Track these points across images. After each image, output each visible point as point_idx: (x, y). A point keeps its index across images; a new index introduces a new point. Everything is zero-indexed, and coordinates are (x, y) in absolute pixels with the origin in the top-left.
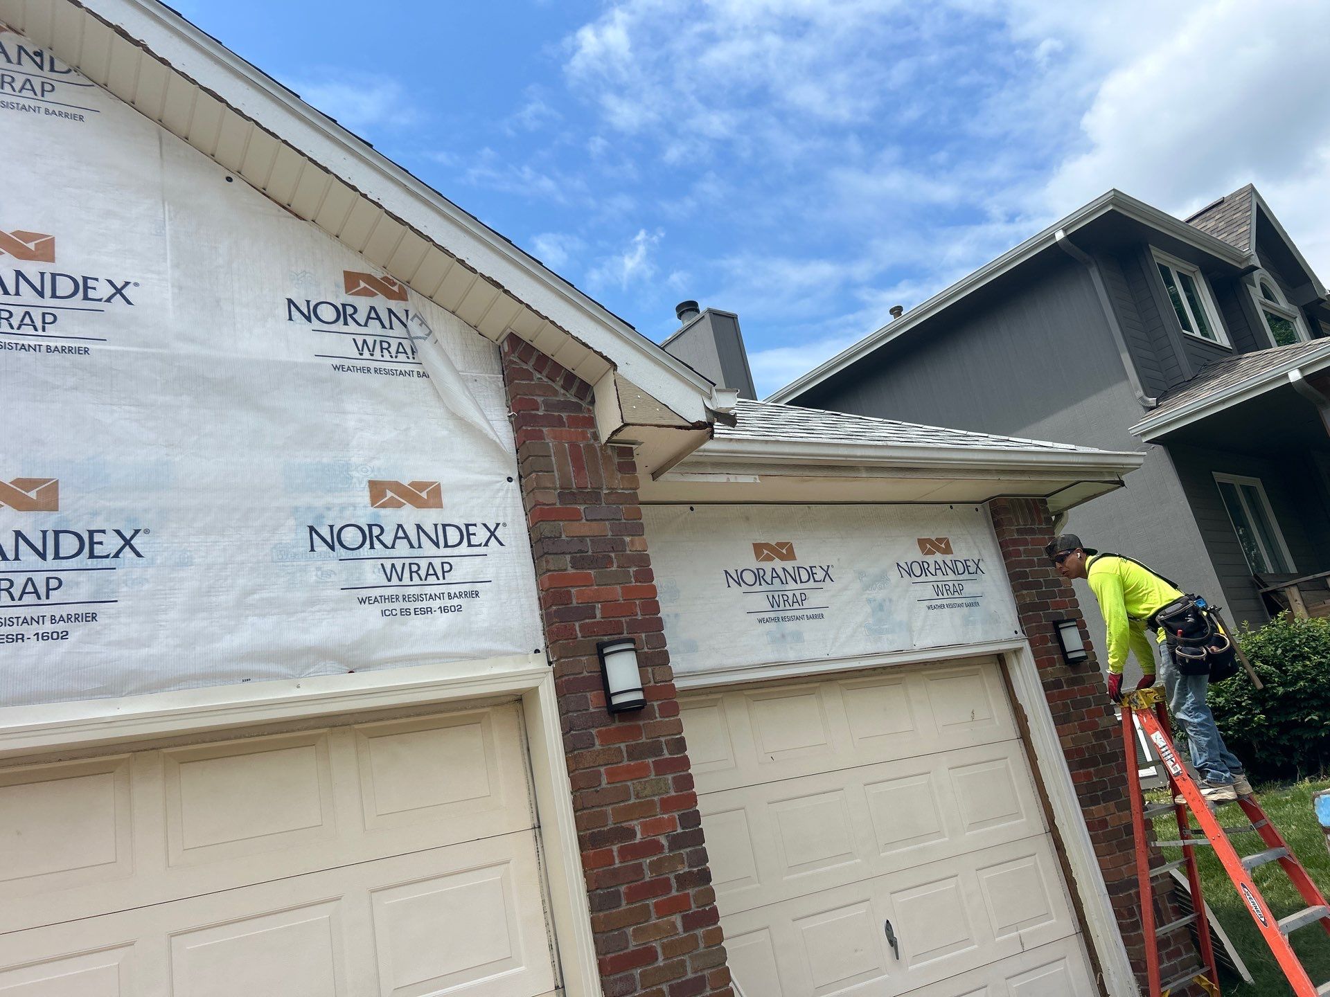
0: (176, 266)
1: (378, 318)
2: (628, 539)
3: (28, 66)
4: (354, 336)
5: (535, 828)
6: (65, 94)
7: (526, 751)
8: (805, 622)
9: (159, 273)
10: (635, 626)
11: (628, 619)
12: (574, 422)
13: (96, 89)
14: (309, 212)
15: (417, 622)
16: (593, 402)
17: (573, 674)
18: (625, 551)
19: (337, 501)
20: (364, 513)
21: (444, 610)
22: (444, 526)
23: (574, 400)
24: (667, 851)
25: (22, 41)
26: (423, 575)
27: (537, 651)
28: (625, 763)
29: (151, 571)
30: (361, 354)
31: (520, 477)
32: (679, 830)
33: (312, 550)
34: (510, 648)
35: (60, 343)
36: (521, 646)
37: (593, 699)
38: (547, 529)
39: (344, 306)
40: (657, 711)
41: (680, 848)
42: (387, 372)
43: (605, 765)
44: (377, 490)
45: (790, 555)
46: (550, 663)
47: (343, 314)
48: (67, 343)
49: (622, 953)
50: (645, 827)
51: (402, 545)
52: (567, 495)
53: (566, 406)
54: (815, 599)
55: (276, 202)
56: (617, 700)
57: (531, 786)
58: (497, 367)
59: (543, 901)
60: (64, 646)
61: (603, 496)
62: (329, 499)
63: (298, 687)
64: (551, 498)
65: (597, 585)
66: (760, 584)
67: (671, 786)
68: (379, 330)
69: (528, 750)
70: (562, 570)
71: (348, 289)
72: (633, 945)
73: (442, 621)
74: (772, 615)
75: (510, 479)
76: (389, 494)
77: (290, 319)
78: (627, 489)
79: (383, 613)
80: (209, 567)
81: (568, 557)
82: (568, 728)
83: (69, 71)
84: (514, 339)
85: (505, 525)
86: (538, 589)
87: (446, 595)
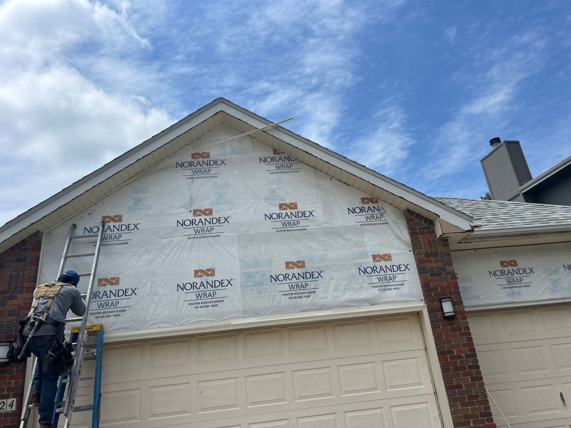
0: (322, 204)
1: (371, 210)
2: (447, 267)
3: (287, 161)
4: (365, 216)
5: (425, 349)
6: (295, 166)
7: (421, 328)
8: (522, 288)
9: (318, 207)
10: (451, 293)
11: (449, 291)
12: (428, 233)
13: (301, 163)
14: (351, 184)
15: (388, 292)
16: (434, 226)
17: (432, 307)
18: (447, 271)
19: (364, 261)
20: (371, 264)
21: (395, 289)
22: (393, 266)
23: (428, 226)
24: (465, 358)
25: (285, 155)
26: (388, 280)
27: (422, 300)
28: (450, 333)
29: (325, 281)
30: (367, 220)
31: (413, 250)
32: (468, 353)
33: (360, 274)
34: (414, 299)
35: (301, 228)
36: (417, 299)
37: (439, 314)
38: (422, 265)
39: (362, 207)
40: (460, 318)
41: (469, 358)
42: (374, 224)
43: (444, 333)
44: (374, 257)
45: (516, 264)
46: (426, 304)
47: (362, 210)
48: (302, 228)
49: (452, 385)
50: (457, 351)
51: (382, 272)
52: (427, 255)
53: (425, 228)
54: (526, 280)
55: (342, 182)
56: (446, 315)
57: (423, 338)
58: (404, 218)
59: (429, 369)
60: (310, 299)
61: (439, 254)
62: (363, 261)
63: (360, 309)
64: (423, 256)
65: (439, 281)
66: (503, 275)
67: (465, 340)
68: (371, 213)
69: (422, 327)
70: (427, 277)
71: (362, 202)
72: (455, 383)
73: (394, 292)
74: (508, 286)
75: (410, 251)
76: (377, 258)
77: (349, 214)
78: (446, 252)
79: (379, 290)
80: (337, 280)
81: (429, 274)
82: (432, 322)
83: (295, 160)
84: (408, 210)
85: (410, 264)
86: (421, 283)
87: (395, 285)
